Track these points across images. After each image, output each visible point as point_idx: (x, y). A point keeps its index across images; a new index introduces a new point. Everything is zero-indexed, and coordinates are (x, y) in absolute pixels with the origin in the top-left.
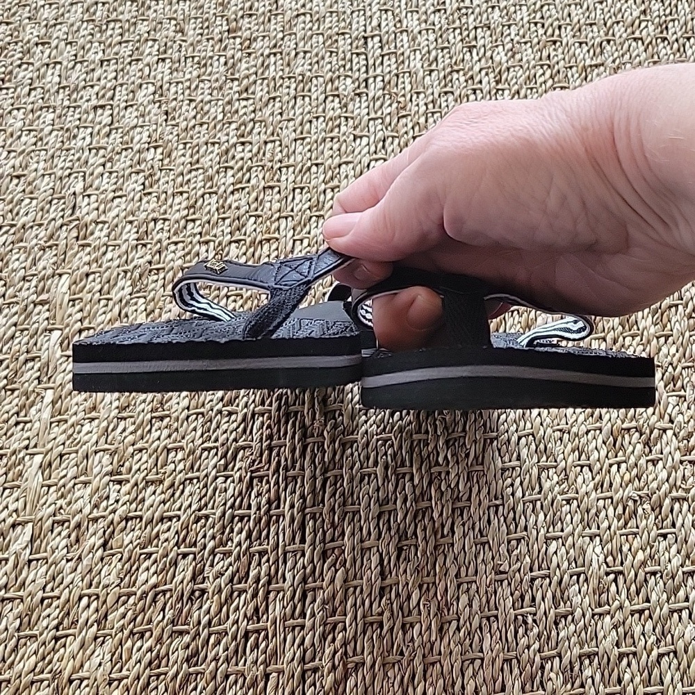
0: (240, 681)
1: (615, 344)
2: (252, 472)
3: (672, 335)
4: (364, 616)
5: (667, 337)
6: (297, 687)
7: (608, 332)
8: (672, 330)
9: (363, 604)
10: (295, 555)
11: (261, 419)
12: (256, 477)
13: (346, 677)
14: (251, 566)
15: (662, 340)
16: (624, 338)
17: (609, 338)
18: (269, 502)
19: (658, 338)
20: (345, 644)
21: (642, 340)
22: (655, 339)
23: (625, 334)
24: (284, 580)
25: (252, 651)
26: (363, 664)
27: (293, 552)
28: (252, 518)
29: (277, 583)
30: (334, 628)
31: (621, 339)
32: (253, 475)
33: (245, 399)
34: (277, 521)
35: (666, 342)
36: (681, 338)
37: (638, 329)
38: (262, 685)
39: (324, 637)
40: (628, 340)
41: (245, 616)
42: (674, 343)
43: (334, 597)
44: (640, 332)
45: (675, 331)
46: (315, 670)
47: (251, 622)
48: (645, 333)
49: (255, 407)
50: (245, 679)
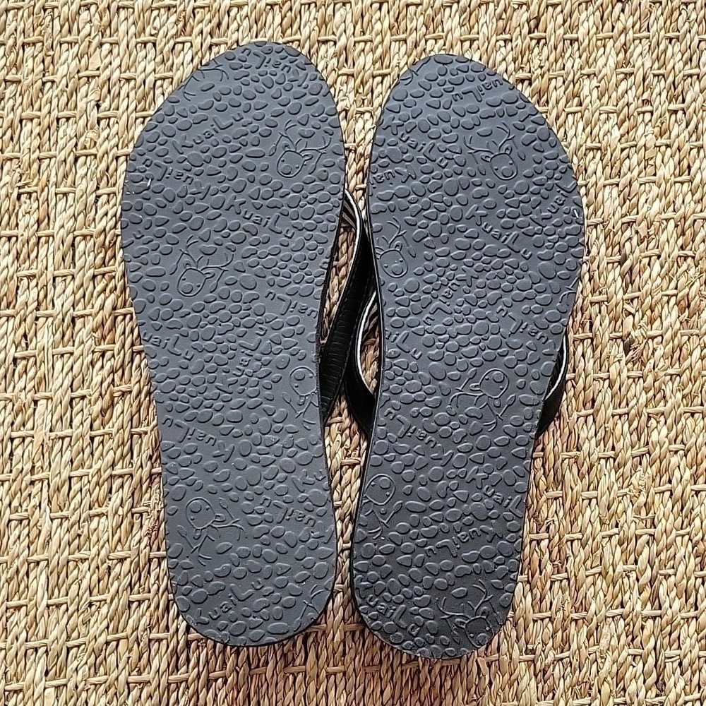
0: (10, 406)
1: (416, 47)
2: (19, 188)
3: (478, 39)
4: (132, 345)
5: (472, 41)
6: (65, 414)
7: (410, 34)
8: (478, 33)
9: (132, 331)
10: (65, 280)
11: (29, 124)
12: (23, 193)
13: (112, 405)
14: (19, 292)
15: (467, 44)
16: (426, 41)
17: (410, 40)
18: (39, 222)
19: (462, 42)
20: (113, 372)
21: (445, 45)
22: (459, 43)
23: (427, 37)
24: (54, 305)
25: (20, 377)
26: (131, 392)
27: (62, 277)
28: (20, 239)
29: (47, 309)
30: (103, 355)
31: (423, 41)
32: (21, 191)
33: (11, 101)
34: (47, 242)
35: (470, 47)
36: (486, 44)
37: (443, 31)
38: (31, 411)
39: (92, 364)
40: (431, 42)
41: (14, 342)
42: (479, 48)
43: (103, 324)
44: (444, 34)
45: (481, 34)
46: (83, 398)
47: (19, 349)
48: (449, 36)
49: (23, 111)
50: (13, 405)
